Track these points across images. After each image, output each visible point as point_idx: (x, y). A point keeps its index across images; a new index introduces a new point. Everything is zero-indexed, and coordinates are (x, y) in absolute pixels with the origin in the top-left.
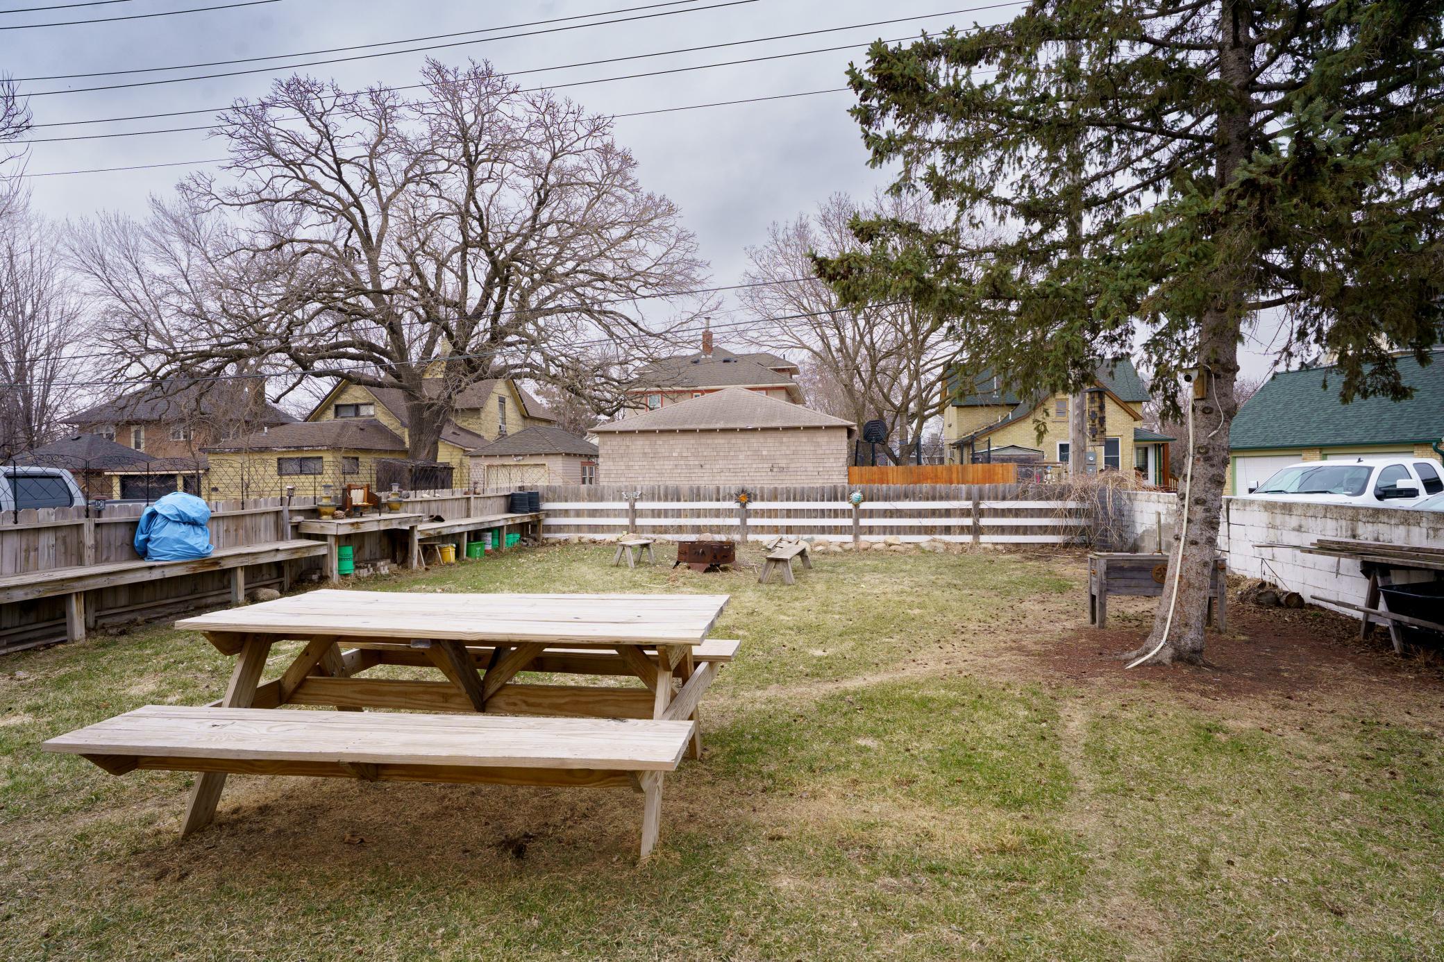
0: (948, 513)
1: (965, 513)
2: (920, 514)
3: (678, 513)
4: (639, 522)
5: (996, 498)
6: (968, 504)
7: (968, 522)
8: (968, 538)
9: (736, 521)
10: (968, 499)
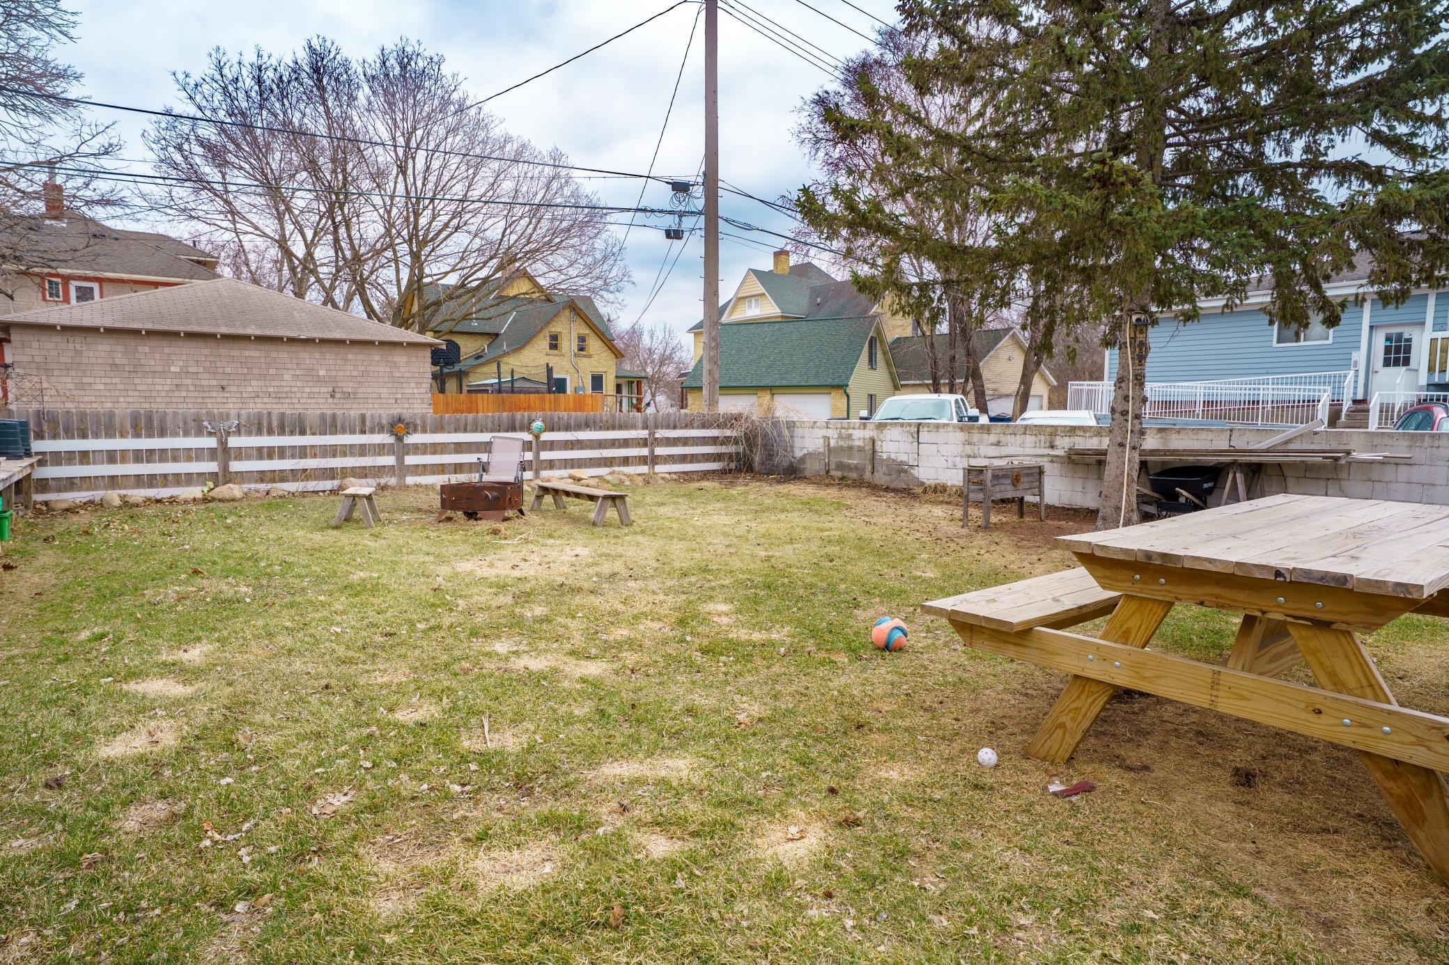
0: (626, 443)
1: (644, 443)
2: (601, 444)
3: (303, 452)
4: (235, 466)
5: (668, 427)
6: (644, 434)
7: (645, 452)
8: (644, 469)
9: (389, 460)
10: (645, 427)
